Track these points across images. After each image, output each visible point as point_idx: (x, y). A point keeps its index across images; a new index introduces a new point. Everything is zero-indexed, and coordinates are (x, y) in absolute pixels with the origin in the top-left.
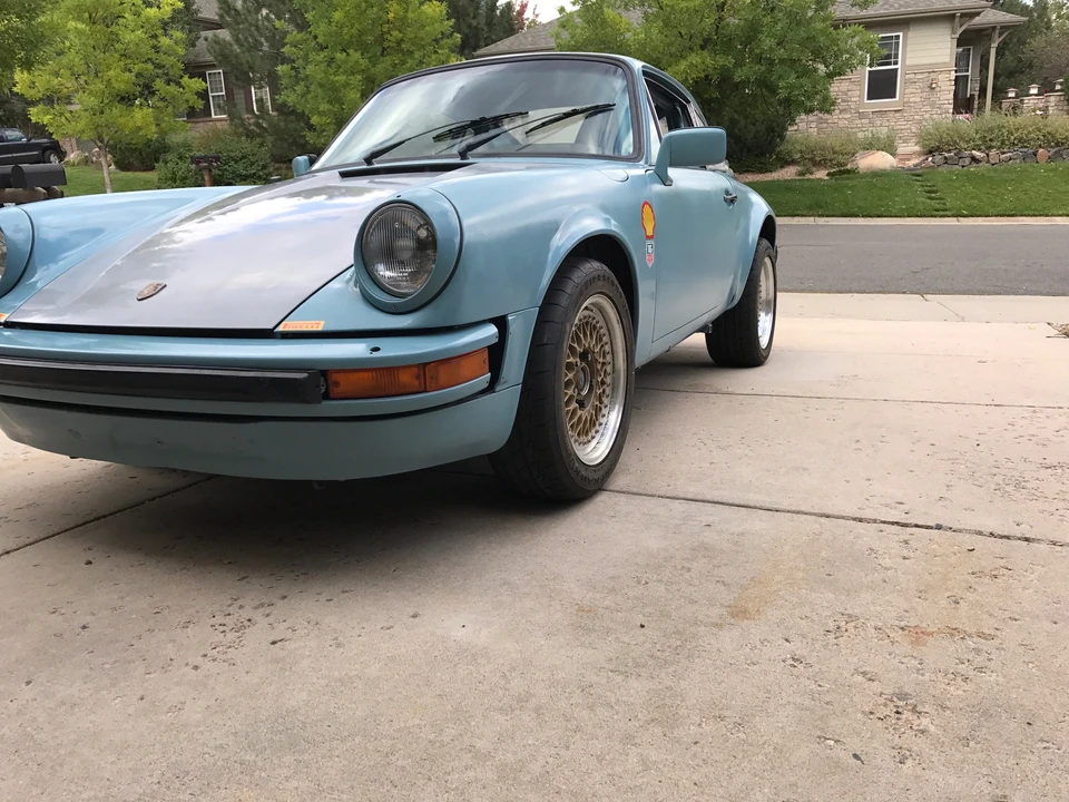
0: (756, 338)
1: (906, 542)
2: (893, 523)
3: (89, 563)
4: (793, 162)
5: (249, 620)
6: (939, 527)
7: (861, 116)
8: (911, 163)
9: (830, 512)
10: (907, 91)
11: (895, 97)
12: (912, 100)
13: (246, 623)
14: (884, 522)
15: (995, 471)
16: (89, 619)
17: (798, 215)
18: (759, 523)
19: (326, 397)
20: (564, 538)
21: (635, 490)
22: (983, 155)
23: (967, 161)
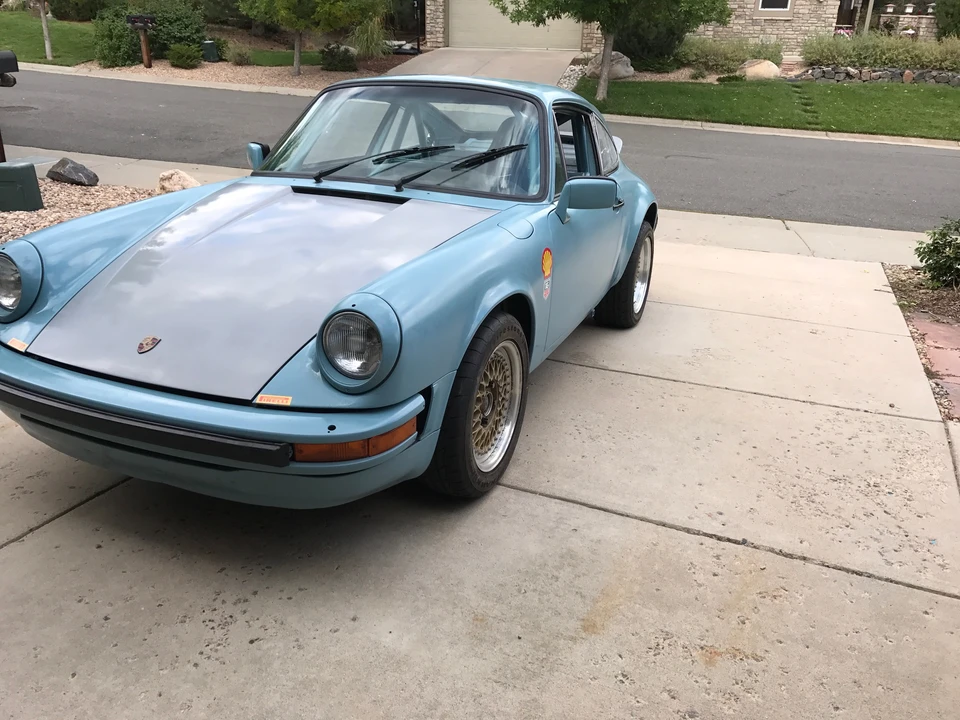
0: (632, 303)
1: (718, 557)
2: (711, 536)
3: (99, 547)
4: (688, 64)
5: (231, 617)
6: (744, 542)
7: (755, 23)
8: (792, 74)
9: (666, 521)
10: (798, 2)
11: (786, 7)
12: (801, 11)
13: (229, 619)
14: (705, 535)
15: (795, 481)
16: (108, 610)
17: (687, 119)
18: (612, 530)
19: (293, 459)
20: (466, 539)
21: (522, 486)
22: (856, 71)
23: (843, 76)
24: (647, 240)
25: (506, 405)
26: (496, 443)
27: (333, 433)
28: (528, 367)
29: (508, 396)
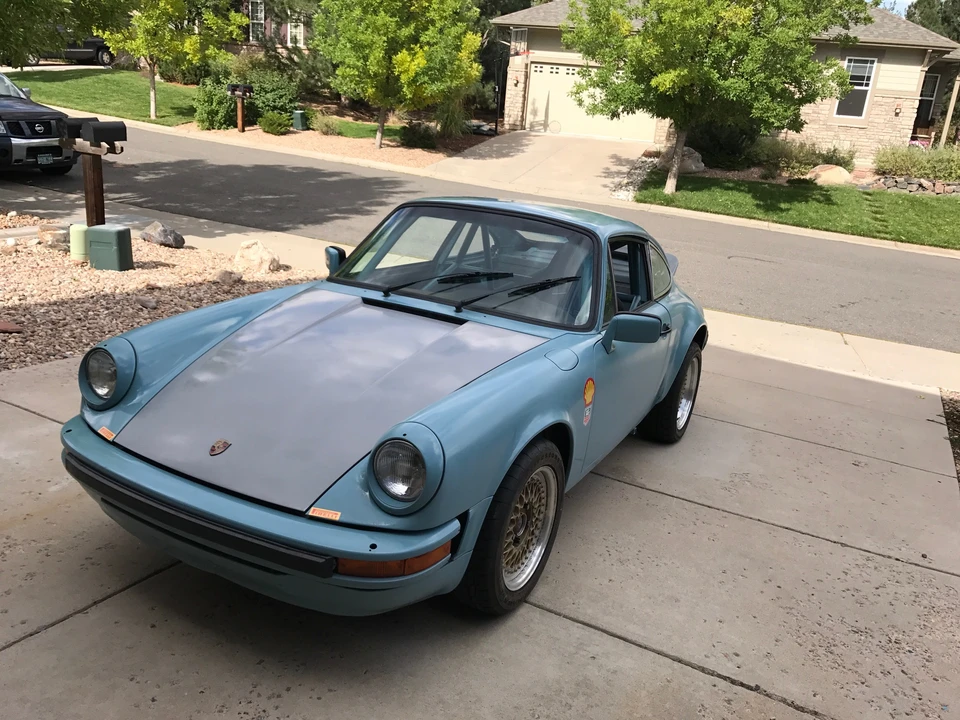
0: (675, 419)
1: (729, 701)
2: (725, 678)
3: (153, 626)
4: (759, 164)
5: (264, 711)
6: (757, 689)
7: (829, 128)
8: (864, 182)
9: (683, 657)
10: (873, 112)
12: (876, 121)
13: (262, 714)
14: (719, 676)
15: (816, 628)
16: (155, 692)
17: (754, 218)
18: (628, 661)
19: (336, 571)
20: (489, 656)
21: (548, 606)
22: (930, 184)
23: (915, 187)
24: (695, 360)
25: (540, 524)
26: (526, 562)
27: (374, 552)
28: (563, 489)
29: (541, 516)
